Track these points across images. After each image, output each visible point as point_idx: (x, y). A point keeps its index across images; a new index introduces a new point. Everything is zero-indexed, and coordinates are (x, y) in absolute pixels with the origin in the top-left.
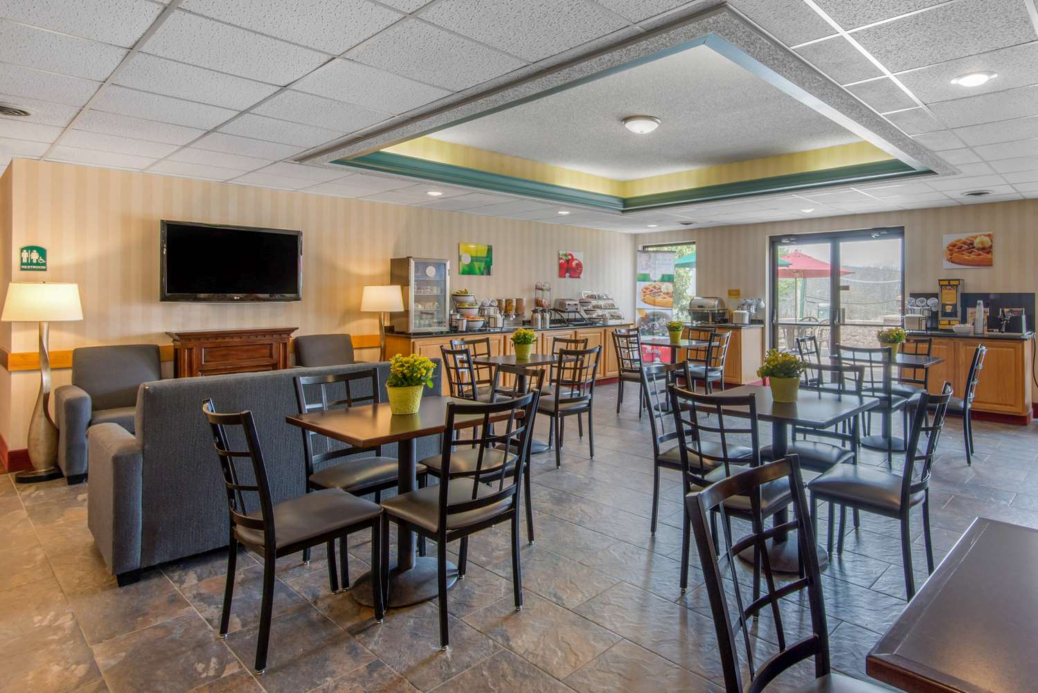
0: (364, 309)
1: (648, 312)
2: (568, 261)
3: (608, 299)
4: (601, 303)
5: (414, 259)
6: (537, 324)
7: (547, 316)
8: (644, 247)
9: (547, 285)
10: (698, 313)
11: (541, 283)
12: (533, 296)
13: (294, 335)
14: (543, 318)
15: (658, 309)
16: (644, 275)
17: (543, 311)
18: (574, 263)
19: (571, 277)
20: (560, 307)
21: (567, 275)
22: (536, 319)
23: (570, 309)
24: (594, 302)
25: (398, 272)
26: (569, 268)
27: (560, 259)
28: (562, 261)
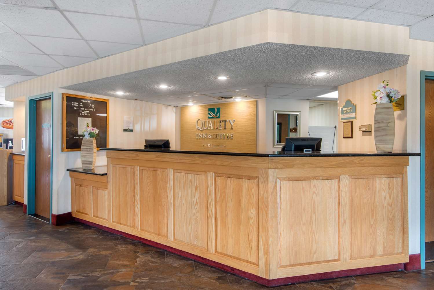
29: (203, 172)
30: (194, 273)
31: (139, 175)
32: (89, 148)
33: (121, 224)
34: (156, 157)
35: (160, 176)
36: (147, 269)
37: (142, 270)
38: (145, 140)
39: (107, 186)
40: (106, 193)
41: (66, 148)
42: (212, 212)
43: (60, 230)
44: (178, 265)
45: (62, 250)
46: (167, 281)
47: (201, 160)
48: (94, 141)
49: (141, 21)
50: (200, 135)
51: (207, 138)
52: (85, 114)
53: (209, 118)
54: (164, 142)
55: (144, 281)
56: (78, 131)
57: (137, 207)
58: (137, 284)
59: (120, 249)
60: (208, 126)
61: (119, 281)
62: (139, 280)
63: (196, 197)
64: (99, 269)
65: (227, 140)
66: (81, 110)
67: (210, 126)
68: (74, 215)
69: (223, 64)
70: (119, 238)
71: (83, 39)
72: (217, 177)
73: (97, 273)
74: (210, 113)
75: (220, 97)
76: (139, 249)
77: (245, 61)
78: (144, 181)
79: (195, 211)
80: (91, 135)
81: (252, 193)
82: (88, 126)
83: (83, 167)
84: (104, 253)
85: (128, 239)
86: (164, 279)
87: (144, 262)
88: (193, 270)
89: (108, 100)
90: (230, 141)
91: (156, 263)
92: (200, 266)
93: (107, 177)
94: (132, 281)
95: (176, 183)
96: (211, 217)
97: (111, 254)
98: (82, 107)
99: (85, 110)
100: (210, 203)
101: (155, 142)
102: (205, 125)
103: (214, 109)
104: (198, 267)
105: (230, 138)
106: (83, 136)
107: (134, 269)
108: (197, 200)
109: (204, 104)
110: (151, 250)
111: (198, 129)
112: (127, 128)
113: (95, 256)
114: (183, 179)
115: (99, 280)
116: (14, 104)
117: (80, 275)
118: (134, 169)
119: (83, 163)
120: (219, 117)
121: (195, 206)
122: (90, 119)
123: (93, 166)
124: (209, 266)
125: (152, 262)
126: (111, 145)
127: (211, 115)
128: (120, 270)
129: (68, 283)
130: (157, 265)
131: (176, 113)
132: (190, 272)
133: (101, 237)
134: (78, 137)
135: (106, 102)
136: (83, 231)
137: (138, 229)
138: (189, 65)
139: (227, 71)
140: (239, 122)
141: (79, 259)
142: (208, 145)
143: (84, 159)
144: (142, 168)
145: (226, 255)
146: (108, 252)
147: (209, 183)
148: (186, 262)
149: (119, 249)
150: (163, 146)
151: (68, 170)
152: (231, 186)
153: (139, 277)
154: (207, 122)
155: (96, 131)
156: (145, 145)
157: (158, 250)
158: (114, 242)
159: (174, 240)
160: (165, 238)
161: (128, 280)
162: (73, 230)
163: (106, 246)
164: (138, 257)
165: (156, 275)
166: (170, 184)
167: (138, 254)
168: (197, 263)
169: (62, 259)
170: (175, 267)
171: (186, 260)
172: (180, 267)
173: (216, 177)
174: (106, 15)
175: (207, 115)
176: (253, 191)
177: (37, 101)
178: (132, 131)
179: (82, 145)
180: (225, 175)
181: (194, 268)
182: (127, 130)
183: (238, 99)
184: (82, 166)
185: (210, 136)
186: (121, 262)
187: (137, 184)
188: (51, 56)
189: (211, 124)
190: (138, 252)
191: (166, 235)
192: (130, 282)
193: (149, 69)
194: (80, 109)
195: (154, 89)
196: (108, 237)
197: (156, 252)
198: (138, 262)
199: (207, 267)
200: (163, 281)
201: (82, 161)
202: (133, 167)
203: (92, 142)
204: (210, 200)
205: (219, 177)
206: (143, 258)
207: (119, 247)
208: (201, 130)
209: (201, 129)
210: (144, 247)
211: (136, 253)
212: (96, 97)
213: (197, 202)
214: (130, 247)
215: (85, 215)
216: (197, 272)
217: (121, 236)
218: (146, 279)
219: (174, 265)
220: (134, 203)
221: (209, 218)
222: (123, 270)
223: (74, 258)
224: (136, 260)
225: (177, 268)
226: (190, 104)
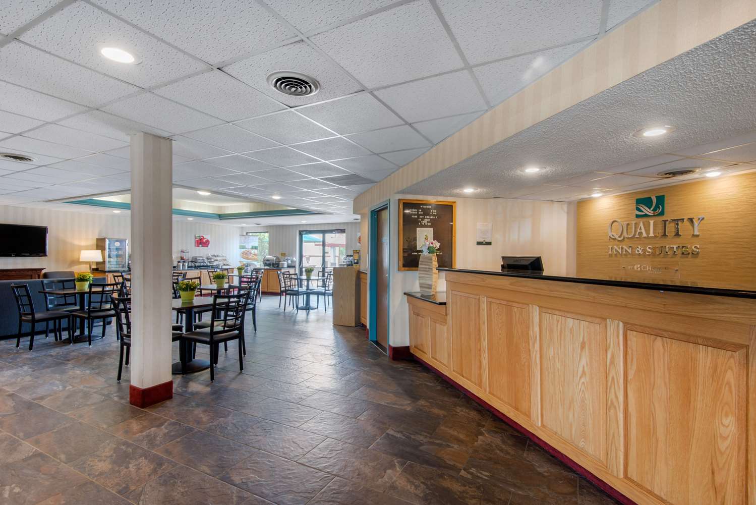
0: (81, 260)
1: (245, 262)
2: (201, 239)
3: (223, 257)
4: (218, 258)
5: (109, 239)
6: (180, 267)
7: (186, 264)
8: (247, 233)
9: (187, 251)
10: (267, 263)
11: (184, 249)
12: (180, 255)
13: (43, 272)
14: (183, 265)
15: (249, 261)
16: (243, 246)
17: (184, 262)
18: (204, 240)
19: (202, 246)
20: (194, 260)
21: (200, 245)
22: (180, 266)
23: (199, 261)
24: (215, 258)
25: (100, 244)
26: (202, 242)
27: (196, 238)
28: (196, 239)
29: (596, 317)
30: (574, 499)
31: (486, 310)
32: (427, 267)
33: (463, 376)
34: (510, 284)
35: (517, 316)
36: (490, 458)
37: (483, 456)
38: (502, 257)
39: (446, 320)
40: (445, 328)
41: (403, 267)
42: (617, 397)
43: (395, 366)
44: (545, 472)
45: (391, 392)
46: (520, 492)
47: (593, 294)
48: (434, 257)
49: (474, 69)
50: (617, 249)
51: (633, 254)
52: (425, 223)
53: (638, 216)
54: (532, 261)
55: (482, 476)
56: (416, 246)
57: (484, 358)
58: (469, 476)
59: (459, 413)
60: (635, 231)
61: (446, 460)
62: (474, 472)
63: (584, 361)
64: (425, 432)
65: (681, 257)
66: (421, 218)
67: (639, 231)
68: (412, 351)
69: (647, 100)
70: (462, 396)
71: (407, 123)
72: (628, 331)
73: (422, 438)
74: (639, 207)
75: (660, 173)
76: (486, 422)
77: (710, 79)
78: (493, 319)
79: (580, 387)
80: (431, 251)
81: (726, 380)
82: (426, 239)
83: (421, 292)
84: (436, 411)
85: (473, 402)
86: (515, 486)
87: (489, 444)
88: (574, 493)
89: (455, 202)
90: (691, 260)
91: (508, 454)
92: (592, 490)
93: (446, 308)
94: (464, 470)
95: (544, 331)
96: (615, 407)
97: (445, 416)
98: (421, 215)
99: (424, 218)
100: (613, 378)
101: (517, 261)
102: (629, 230)
103: (650, 198)
104: (585, 491)
105: (690, 255)
106: (421, 251)
107: (471, 451)
108: (584, 368)
109: (626, 191)
110: (504, 430)
111: (613, 239)
112: (481, 240)
113: (424, 412)
114: (557, 326)
115: (421, 448)
116: (361, 217)
117: (401, 432)
118: (479, 299)
119: (421, 287)
120: (662, 213)
121: (580, 378)
122: (432, 229)
123: (433, 292)
124: (610, 498)
125: (501, 450)
126: (459, 264)
127: (643, 212)
128: (452, 445)
129: (385, 438)
130: (508, 457)
131: (568, 213)
132: (566, 494)
133: (438, 388)
134: (417, 254)
135: (452, 206)
136: (420, 374)
137: (485, 391)
138: (568, 122)
139: (663, 115)
140: (715, 222)
141: (405, 410)
142: (635, 267)
143: (421, 281)
144: (490, 300)
145: (650, 492)
146: (442, 413)
147: (612, 341)
148: (563, 472)
149: (457, 412)
150: (530, 267)
151: (405, 294)
152: (664, 355)
153: (474, 466)
154: (634, 225)
155: (437, 245)
156: (502, 265)
157: (516, 434)
158: (453, 399)
159: (541, 426)
160: (527, 418)
161: (459, 465)
162: (408, 369)
163: (440, 403)
164: (481, 434)
165: (503, 474)
166: (533, 331)
167: (482, 430)
168: (584, 483)
169: (388, 403)
170: (539, 474)
171: (564, 469)
172: (549, 476)
173: (626, 331)
174: (422, 79)
175: (633, 212)
176: (730, 376)
177: (378, 211)
178: (489, 243)
179: (420, 263)
180: (648, 330)
181: (578, 489)
182: (482, 242)
183: (712, 174)
184: (421, 290)
185: (640, 251)
186: (456, 433)
187: (484, 323)
188: (381, 155)
189: (643, 228)
190: (484, 426)
191: (527, 413)
192: (461, 469)
193: (498, 144)
194: (418, 218)
195: (518, 176)
196: (446, 391)
197: (511, 435)
198: (479, 442)
199: (605, 498)
200: (513, 490)
201: (420, 284)
202: (477, 297)
203: (431, 259)
204: (612, 373)
205: (635, 332)
206: (488, 438)
207: (458, 409)
208: (619, 241)
209: (620, 237)
210: (494, 421)
211: (480, 426)
212: (439, 200)
213: (584, 372)
214: (473, 414)
215: (424, 354)
216: (582, 500)
217: (465, 394)
218: (485, 475)
219: (538, 469)
220: (480, 350)
221: (610, 408)
222: (456, 446)
223: (400, 407)
224: (477, 437)
225: (544, 476)
226: (596, 195)
